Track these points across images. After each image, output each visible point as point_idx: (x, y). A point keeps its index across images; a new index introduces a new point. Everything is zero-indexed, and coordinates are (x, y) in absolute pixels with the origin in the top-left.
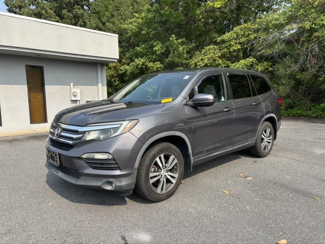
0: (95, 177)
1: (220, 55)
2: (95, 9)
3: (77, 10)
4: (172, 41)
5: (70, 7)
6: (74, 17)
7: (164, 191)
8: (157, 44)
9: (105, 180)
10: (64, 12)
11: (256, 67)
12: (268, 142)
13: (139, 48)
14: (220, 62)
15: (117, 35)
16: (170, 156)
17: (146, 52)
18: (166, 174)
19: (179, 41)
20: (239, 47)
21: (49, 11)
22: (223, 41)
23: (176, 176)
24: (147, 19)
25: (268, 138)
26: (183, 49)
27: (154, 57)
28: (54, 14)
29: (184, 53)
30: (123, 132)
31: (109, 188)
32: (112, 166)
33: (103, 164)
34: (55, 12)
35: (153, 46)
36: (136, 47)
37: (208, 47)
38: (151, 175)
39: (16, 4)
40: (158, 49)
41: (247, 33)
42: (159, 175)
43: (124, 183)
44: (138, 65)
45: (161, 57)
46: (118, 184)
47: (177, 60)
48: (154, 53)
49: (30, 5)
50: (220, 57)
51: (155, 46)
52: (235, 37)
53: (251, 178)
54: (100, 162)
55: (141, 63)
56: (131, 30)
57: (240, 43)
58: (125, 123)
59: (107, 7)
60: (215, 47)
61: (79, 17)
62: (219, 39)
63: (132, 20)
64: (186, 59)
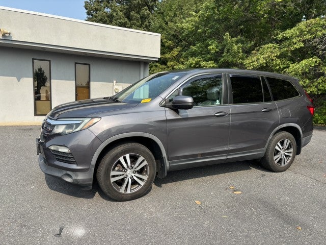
0: (57, 168)
1: (278, 54)
2: (160, 9)
3: (144, 11)
4: (227, 40)
5: (138, 8)
6: (141, 17)
7: (128, 192)
8: (212, 43)
9: (65, 172)
10: (132, 13)
11: (323, 68)
12: (286, 156)
13: (194, 47)
14: (279, 61)
15: (160, 35)
16: (139, 157)
17: (201, 51)
18: (133, 175)
19: (234, 39)
20: (302, 45)
21: (119, 13)
22: (286, 39)
23: (145, 178)
24: (203, 17)
25: (287, 151)
26: (238, 48)
27: (209, 56)
28: (124, 16)
29: (239, 52)
30: (83, 128)
31: (69, 180)
32: (70, 160)
33: (64, 157)
34: (125, 14)
35: (208, 45)
36: (191, 46)
37: (267, 45)
38: (112, 173)
39: (93, 8)
40: (213, 48)
41: (314, 29)
42: (123, 175)
43: (80, 177)
44: (191, 64)
45: (216, 56)
46: (74, 178)
47: (231, 59)
48: (208, 52)
49: (105, 8)
50: (278, 57)
51: (210, 45)
52: (298, 34)
53: (240, 192)
54: (61, 155)
55: (194, 62)
56: (187, 29)
57: (304, 41)
58: (86, 120)
59: (171, 7)
60: (275, 45)
61: (146, 18)
62: (280, 36)
63: (190, 19)
64: (242, 59)
